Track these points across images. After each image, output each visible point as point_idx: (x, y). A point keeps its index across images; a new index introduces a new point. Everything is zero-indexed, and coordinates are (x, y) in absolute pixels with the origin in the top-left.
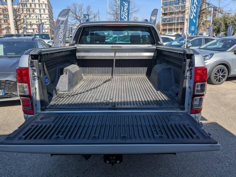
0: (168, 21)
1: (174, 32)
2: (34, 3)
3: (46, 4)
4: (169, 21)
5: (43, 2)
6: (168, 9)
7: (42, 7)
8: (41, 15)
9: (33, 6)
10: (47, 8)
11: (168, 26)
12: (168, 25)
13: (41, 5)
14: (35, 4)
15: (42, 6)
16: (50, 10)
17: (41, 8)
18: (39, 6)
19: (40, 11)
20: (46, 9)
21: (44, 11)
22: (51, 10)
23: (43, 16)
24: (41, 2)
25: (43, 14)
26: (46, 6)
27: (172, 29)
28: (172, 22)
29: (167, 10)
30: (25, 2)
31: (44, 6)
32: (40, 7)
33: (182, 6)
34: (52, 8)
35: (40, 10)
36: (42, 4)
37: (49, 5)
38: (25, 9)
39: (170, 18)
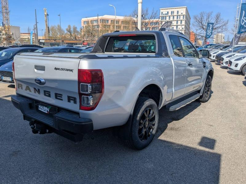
2: (173, 15)
3: (184, 16)
5: (182, 13)
7: (180, 19)
9: (172, 18)
10: (185, 19)
13: (179, 16)
14: (173, 16)
15: (180, 17)
16: (188, 21)
17: (179, 19)
18: (177, 17)
19: (177, 23)
20: (183, 20)
21: (181, 22)
23: (179, 27)
24: (180, 14)
25: (179, 25)
26: (184, 17)
30: (165, 15)
31: (182, 17)
32: (178, 19)
34: (190, 19)
35: (177, 21)
36: (180, 15)
37: (188, 17)
38: (164, 21)
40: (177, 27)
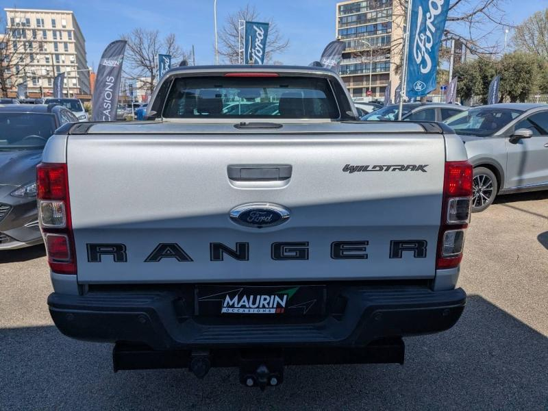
0: (352, 72)
1: (367, 96)
2: (42, 28)
3: (69, 32)
4: (355, 71)
5: (64, 27)
6: (352, 44)
7: (61, 39)
8: (57, 55)
9: (40, 35)
10: (73, 40)
11: (352, 84)
12: (352, 80)
13: (58, 33)
14: (44, 31)
15: (61, 35)
16: (80, 44)
17: (58, 40)
18: (55, 35)
19: (56, 47)
20: (70, 43)
21: (66, 47)
22: (81, 46)
23: (62, 58)
24: (59, 27)
25: (62, 54)
26: (70, 35)
27: (362, 89)
28: (362, 72)
29: (349, 46)
30: (21, 27)
31: (65, 35)
32: (56, 38)
33: (383, 38)
34: (84, 41)
35: (56, 44)
36: (60, 31)
37: (78, 35)
38: (21, 41)
39: (356, 65)
40: (57, 58)
